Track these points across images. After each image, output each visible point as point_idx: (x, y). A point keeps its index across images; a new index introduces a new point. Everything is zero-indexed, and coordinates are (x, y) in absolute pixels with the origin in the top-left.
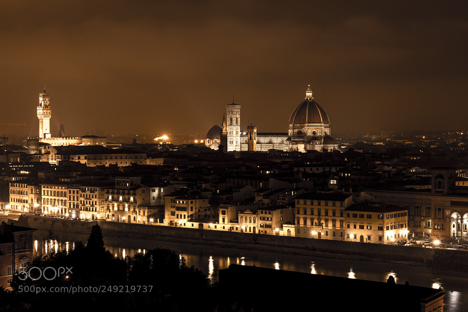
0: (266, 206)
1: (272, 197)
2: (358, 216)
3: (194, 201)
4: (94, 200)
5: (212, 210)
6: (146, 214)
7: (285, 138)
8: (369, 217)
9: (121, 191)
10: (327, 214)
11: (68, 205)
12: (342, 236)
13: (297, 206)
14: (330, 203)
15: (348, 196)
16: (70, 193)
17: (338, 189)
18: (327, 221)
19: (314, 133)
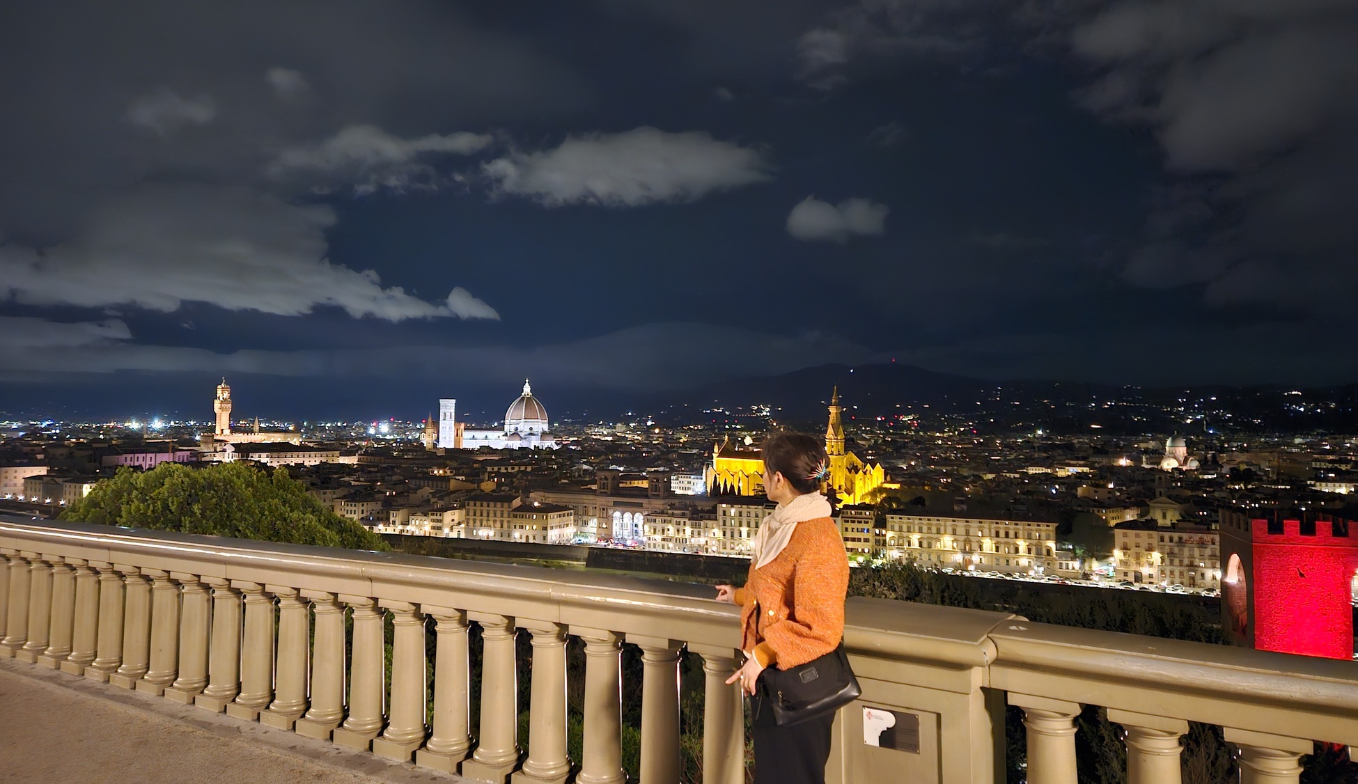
0: (439, 507)
2: (524, 516)
3: (365, 504)
10: (495, 516)
12: (509, 536)
13: (467, 507)
15: (516, 497)
18: (495, 521)
19: (531, 429)
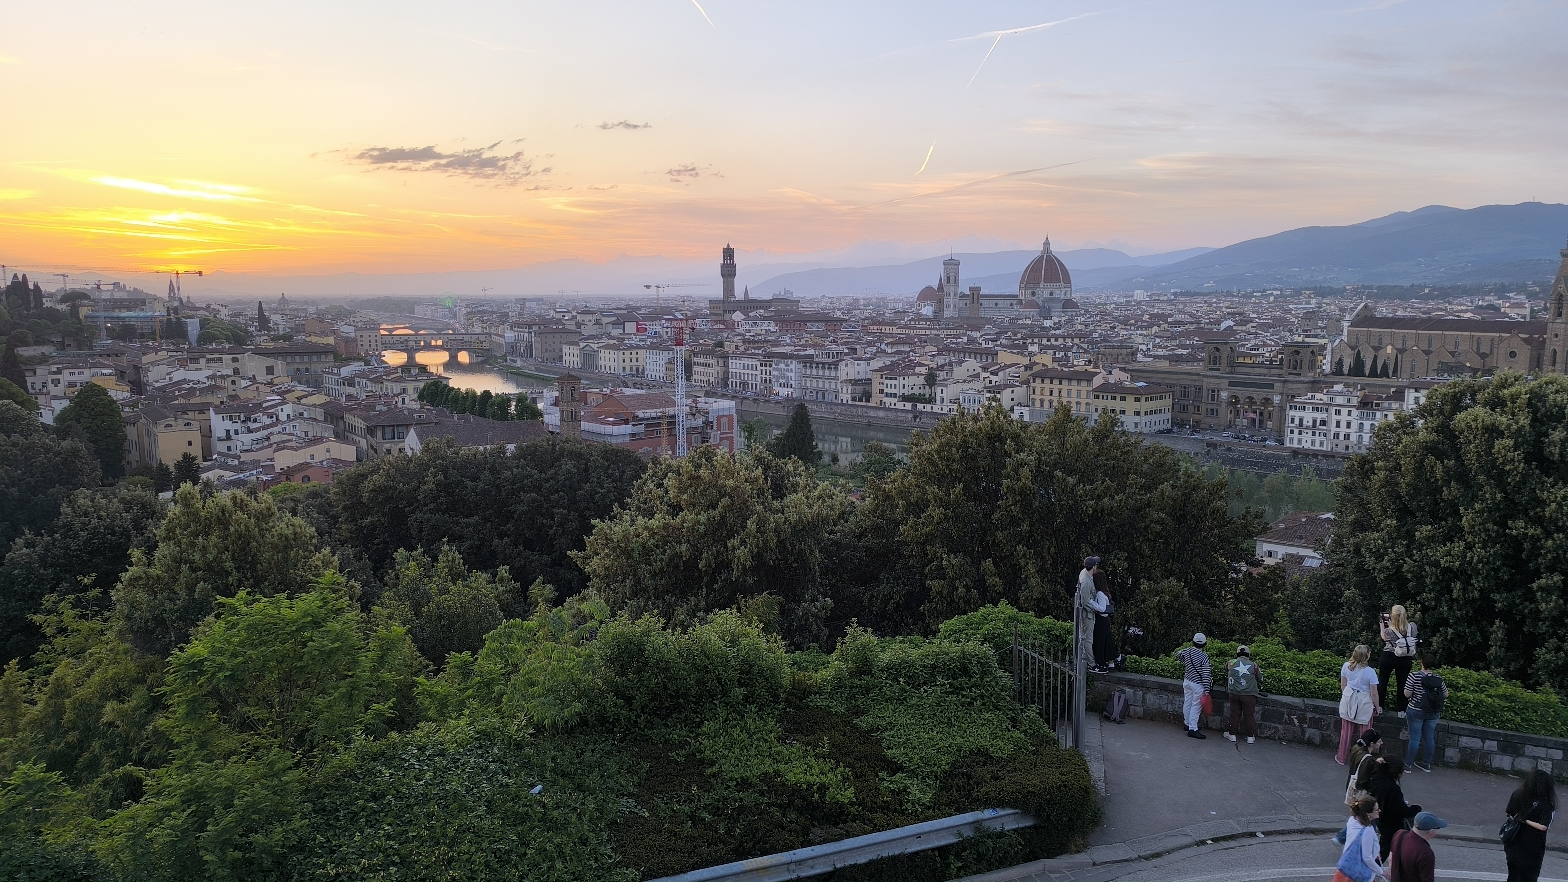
0: (993, 384)
1: (1001, 374)
2: (1109, 398)
3: (906, 378)
4: (789, 374)
5: (927, 387)
6: (850, 392)
7: (1014, 302)
8: (1124, 399)
9: (821, 366)
10: (1069, 396)
11: (759, 379)
13: (1032, 385)
14: (1074, 383)
15: (1097, 374)
16: (761, 365)
17: (1085, 364)
19: (1051, 294)
